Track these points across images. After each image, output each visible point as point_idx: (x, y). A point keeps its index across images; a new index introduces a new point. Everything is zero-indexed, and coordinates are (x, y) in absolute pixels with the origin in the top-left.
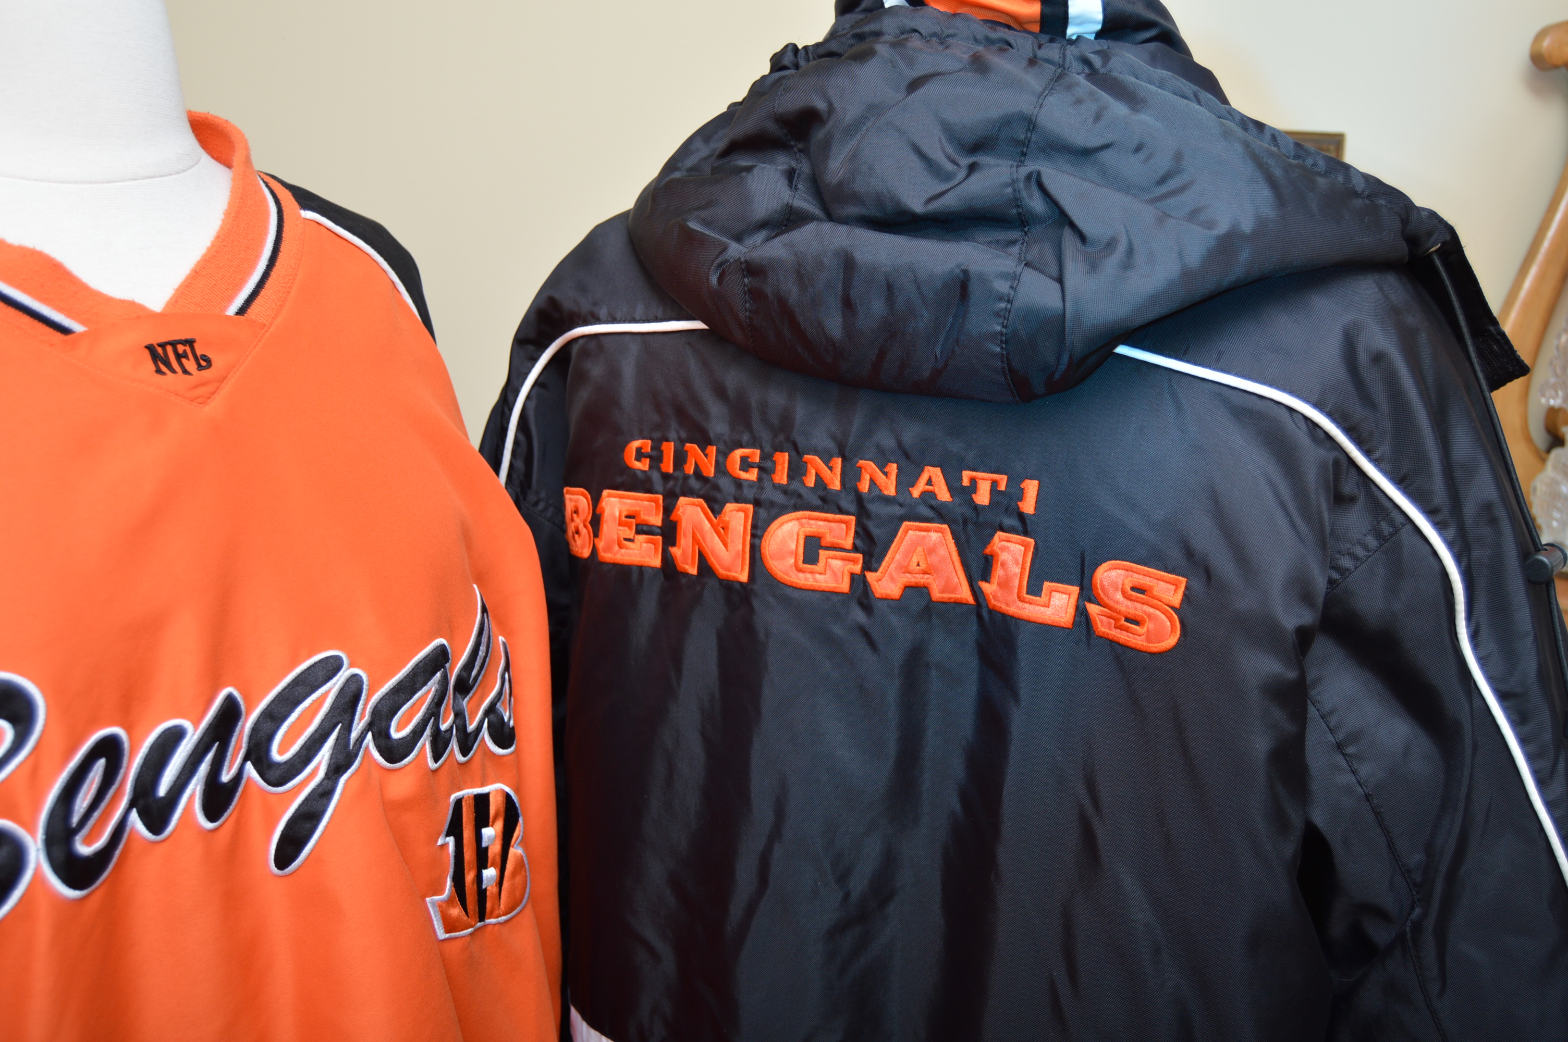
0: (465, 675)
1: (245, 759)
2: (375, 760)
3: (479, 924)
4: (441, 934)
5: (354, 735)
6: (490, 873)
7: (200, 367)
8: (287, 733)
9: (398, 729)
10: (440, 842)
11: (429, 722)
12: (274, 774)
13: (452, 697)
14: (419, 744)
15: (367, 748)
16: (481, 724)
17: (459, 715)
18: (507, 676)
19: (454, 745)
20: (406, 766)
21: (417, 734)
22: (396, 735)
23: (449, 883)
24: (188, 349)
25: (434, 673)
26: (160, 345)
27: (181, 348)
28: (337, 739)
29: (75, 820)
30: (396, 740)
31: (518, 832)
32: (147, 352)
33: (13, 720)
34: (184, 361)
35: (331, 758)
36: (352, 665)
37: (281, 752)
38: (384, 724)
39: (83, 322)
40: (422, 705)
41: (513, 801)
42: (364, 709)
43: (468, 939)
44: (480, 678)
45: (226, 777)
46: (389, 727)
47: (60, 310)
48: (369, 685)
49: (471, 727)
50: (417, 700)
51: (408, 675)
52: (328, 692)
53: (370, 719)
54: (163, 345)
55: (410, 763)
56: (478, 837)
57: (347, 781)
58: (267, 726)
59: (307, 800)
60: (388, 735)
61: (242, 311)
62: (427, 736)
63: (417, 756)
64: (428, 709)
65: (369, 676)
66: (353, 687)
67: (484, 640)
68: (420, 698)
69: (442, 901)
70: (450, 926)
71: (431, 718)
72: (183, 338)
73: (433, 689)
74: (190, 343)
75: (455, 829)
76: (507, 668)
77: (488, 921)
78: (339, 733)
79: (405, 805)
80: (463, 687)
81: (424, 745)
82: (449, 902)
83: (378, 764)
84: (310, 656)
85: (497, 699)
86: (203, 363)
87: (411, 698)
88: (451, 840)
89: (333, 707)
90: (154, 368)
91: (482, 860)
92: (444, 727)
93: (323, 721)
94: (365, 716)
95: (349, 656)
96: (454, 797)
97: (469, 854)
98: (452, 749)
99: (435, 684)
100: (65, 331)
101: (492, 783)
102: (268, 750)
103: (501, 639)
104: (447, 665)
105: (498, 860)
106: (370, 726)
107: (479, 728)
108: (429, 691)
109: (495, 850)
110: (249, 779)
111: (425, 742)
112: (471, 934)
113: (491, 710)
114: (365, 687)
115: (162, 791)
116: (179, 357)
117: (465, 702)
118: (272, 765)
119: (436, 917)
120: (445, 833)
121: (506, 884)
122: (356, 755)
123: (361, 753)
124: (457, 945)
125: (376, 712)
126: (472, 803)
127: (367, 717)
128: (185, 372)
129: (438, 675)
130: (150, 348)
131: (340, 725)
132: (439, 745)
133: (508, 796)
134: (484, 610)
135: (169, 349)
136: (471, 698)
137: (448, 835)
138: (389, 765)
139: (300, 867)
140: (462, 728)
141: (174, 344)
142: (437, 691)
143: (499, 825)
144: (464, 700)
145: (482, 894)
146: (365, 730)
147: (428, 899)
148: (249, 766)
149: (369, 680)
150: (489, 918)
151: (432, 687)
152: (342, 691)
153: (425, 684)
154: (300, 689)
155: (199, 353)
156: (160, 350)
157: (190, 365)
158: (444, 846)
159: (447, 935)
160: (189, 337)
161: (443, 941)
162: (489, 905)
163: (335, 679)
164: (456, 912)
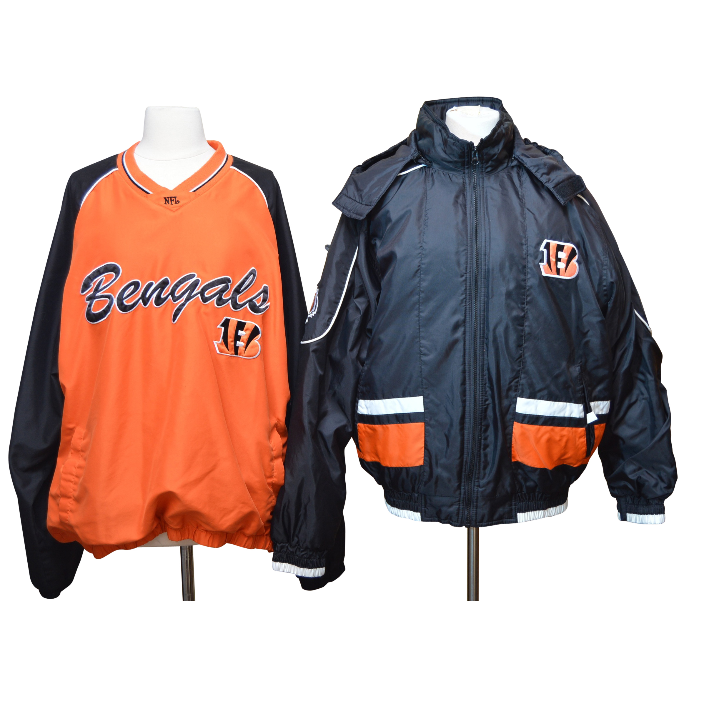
0: (238, 288)
3: (234, 355)
4: (218, 352)
5: (194, 293)
6: (240, 344)
7: (176, 203)
8: (179, 290)
9: (207, 294)
10: (219, 326)
11: (217, 295)
12: (175, 299)
13: (230, 292)
14: (212, 300)
16: (245, 303)
17: (233, 298)
18: (262, 294)
20: (207, 303)
21: (214, 296)
22: (206, 296)
23: (221, 339)
24: (174, 199)
25: (222, 284)
26: (167, 198)
27: (172, 199)
29: (124, 296)
31: (258, 337)
32: (164, 199)
33: (115, 273)
34: (172, 201)
36: (198, 277)
37: (177, 294)
38: (204, 292)
39: (152, 192)
40: (218, 289)
41: (258, 329)
42: (198, 288)
43: (228, 357)
44: (245, 290)
45: (162, 296)
47: (148, 189)
49: (240, 303)
51: (214, 281)
52: (190, 282)
54: (168, 198)
55: (209, 303)
56: (237, 332)
57: (189, 303)
59: (180, 306)
60: (204, 295)
61: (194, 191)
62: (216, 298)
65: (201, 280)
66: (197, 282)
67: (248, 281)
68: (215, 288)
69: (218, 343)
70: (221, 351)
72: (173, 196)
74: (175, 197)
75: (225, 326)
77: (238, 356)
80: (237, 291)
81: (214, 300)
82: (221, 344)
83: (200, 301)
84: (188, 273)
86: (177, 202)
88: (223, 328)
90: (165, 203)
91: (237, 338)
92: (224, 298)
93: (187, 288)
95: (197, 275)
96: (226, 317)
97: (231, 335)
98: (228, 305)
100: (148, 193)
101: (249, 321)
102: (174, 293)
103: (265, 285)
104: (229, 284)
105: (246, 341)
106: (200, 292)
109: (244, 338)
110: (170, 299)
113: (250, 301)
114: (200, 283)
115: (147, 296)
116: (171, 200)
117: (238, 296)
118: (175, 297)
119: (217, 347)
121: (249, 349)
122: (194, 298)
124: (224, 357)
125: (202, 289)
126: (235, 322)
127: (200, 290)
128: (171, 204)
129: (224, 285)
130: (165, 198)
131: (190, 290)
132: (220, 301)
133: (256, 327)
134: (252, 273)
135: (169, 199)
136: (241, 295)
137: (221, 326)
138: (203, 302)
139: (177, 322)
140: (234, 301)
141: (171, 198)
142: (222, 288)
143: (249, 332)
145: (236, 347)
146: (198, 293)
147: (213, 341)
148: (170, 296)
150: (239, 355)
151: (221, 286)
152: (194, 282)
153: (218, 285)
155: (177, 200)
156: (167, 199)
157: (174, 203)
158: (220, 329)
159: (221, 353)
160: (175, 196)
161: (219, 354)
162: (239, 352)
163: (192, 279)
164: (224, 347)
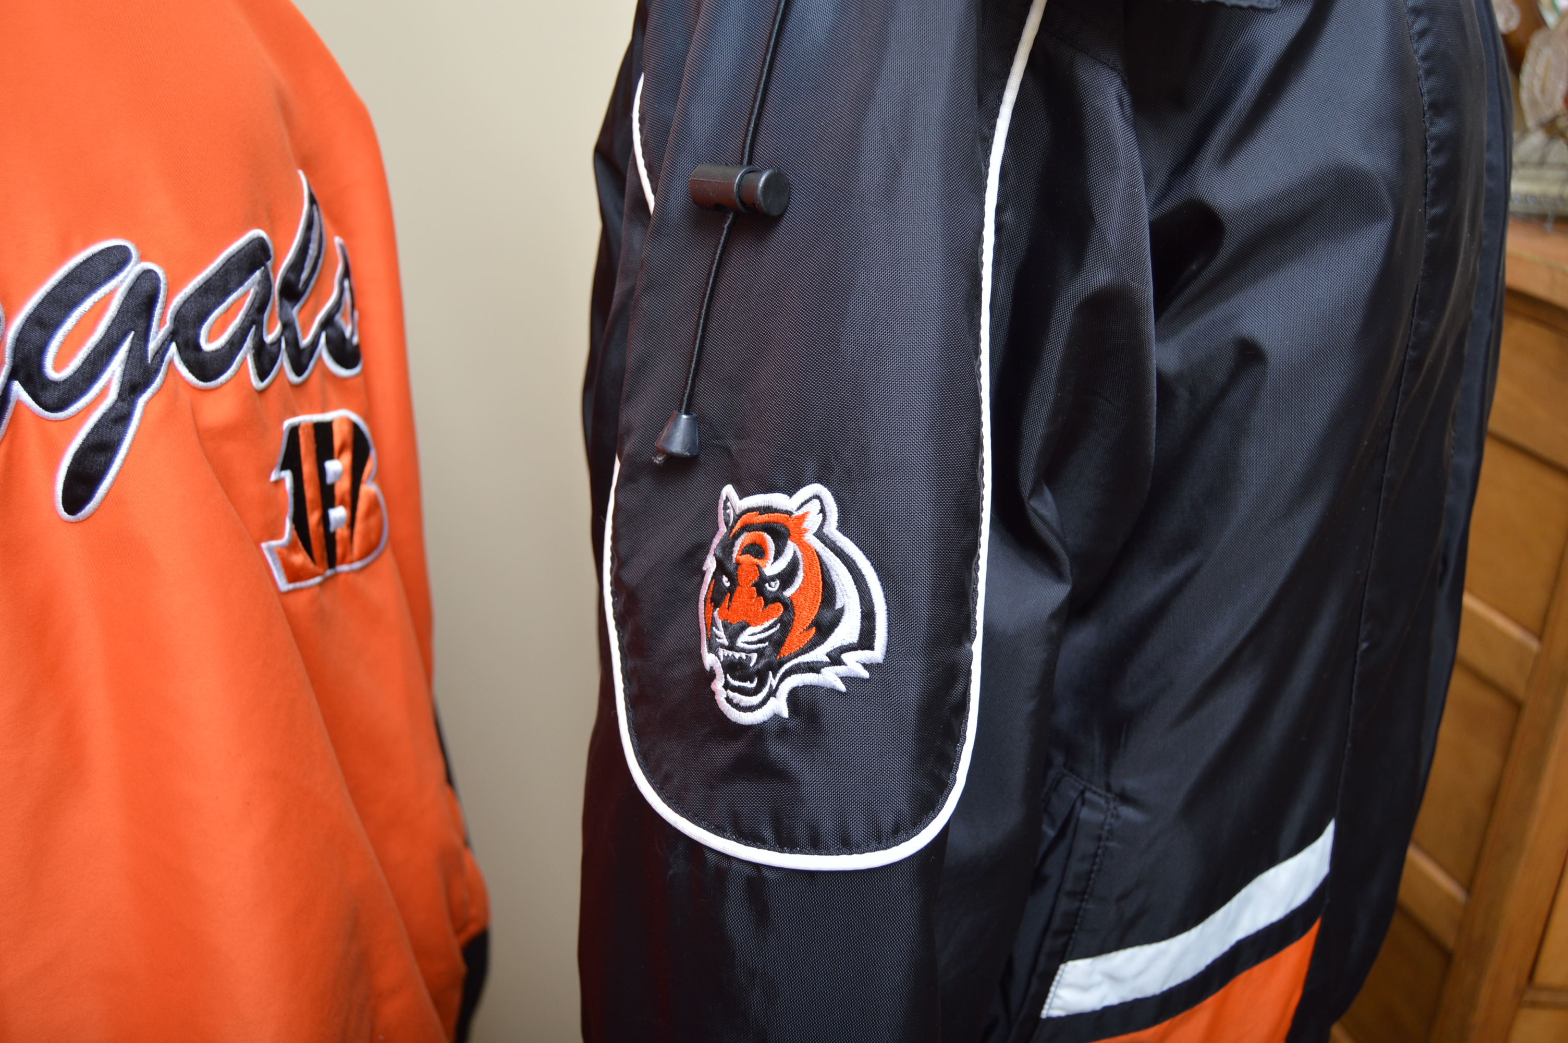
0: (292, 277)
1: (12, 376)
2: (183, 378)
3: (329, 572)
4: (283, 585)
5: (153, 346)
6: (338, 513)
8: (63, 344)
9: (210, 339)
10: (274, 477)
11: (249, 331)
12: (51, 396)
13: (277, 303)
14: (239, 358)
15: (171, 362)
16: (317, 339)
17: (288, 326)
18: (346, 284)
19: (284, 361)
20: (222, 385)
21: (235, 345)
22: (207, 346)
23: (288, 525)
25: (251, 271)
28: (130, 350)
30: (207, 353)
31: (370, 467)
35: (124, 375)
36: (142, 258)
37: (58, 367)
38: (191, 333)
40: (239, 310)
41: (362, 432)
42: (163, 314)
43: (317, 590)
44: (313, 282)
46: (197, 336)
48: (167, 284)
49: (305, 342)
50: (232, 304)
51: (218, 272)
52: (112, 293)
53: (172, 327)
55: (228, 381)
56: (322, 472)
57: (147, 403)
58: (36, 335)
59: (96, 427)
60: (198, 347)
62: (248, 348)
63: (237, 373)
64: (247, 315)
65: (166, 272)
66: (147, 286)
67: (315, 236)
68: (235, 302)
69: (283, 547)
70: (293, 574)
71: (252, 327)
73: (252, 291)
75: (291, 461)
76: (347, 273)
77: (340, 568)
78: (132, 343)
79: (227, 432)
80: (291, 292)
81: (245, 359)
82: (291, 547)
83: (187, 383)
84: (85, 245)
85: (335, 310)
87: (224, 301)
88: (287, 475)
89: (121, 311)
91: (328, 497)
92: (269, 338)
93: (109, 328)
94: (165, 323)
95: (138, 247)
96: (288, 423)
97: (311, 492)
98: (282, 367)
99: (253, 284)
101: (335, 410)
102: (40, 366)
103: (338, 240)
104: (269, 263)
105: (348, 498)
106: (173, 336)
107: (315, 343)
108: (246, 293)
109: (343, 487)
110: (19, 403)
111: (246, 355)
112: (321, 584)
113: (328, 323)
114: (163, 286)
117: (295, 311)
118: (50, 384)
119: (275, 564)
120: (279, 466)
121: (359, 526)
122: (157, 371)
123: (163, 369)
124: (303, 598)
125: (179, 317)
126: (311, 432)
127: (168, 325)
129: (258, 274)
131: (133, 333)
132: (265, 360)
133: (355, 428)
134: (312, 201)
136: (302, 307)
137: (284, 467)
138: (201, 384)
139: (96, 510)
140: (293, 344)
142: (257, 293)
143: (347, 458)
144: (293, 307)
145: (330, 538)
146: (166, 340)
147: (264, 545)
148: (17, 387)
149: (167, 278)
150: (341, 565)
151: (250, 287)
152: (132, 290)
153: (241, 284)
154: (76, 288)
158: (280, 482)
159: (291, 586)
161: (289, 592)
162: (339, 550)
163: (121, 276)
164: (299, 558)
